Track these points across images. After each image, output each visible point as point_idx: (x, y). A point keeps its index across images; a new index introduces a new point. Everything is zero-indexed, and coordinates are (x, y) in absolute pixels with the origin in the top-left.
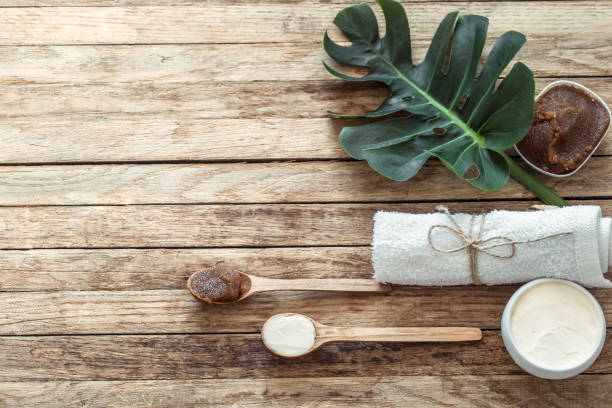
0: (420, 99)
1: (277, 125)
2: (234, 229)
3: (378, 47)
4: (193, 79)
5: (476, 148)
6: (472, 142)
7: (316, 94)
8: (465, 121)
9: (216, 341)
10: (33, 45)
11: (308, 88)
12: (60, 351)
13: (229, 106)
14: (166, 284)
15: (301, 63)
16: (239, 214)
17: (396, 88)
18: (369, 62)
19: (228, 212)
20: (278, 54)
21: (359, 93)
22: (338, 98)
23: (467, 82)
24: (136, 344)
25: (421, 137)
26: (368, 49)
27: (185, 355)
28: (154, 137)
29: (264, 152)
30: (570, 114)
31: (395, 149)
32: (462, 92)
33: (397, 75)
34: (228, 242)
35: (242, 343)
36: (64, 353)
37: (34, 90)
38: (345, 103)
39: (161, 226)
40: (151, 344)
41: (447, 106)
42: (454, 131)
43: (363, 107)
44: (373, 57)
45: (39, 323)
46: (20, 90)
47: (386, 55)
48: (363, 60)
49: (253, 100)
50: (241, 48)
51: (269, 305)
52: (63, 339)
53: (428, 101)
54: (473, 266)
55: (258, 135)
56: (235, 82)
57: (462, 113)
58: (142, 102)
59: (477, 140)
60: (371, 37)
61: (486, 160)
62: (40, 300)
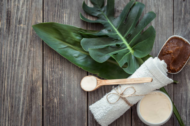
0: (114, 31)
3: (103, 10)
5: (130, 54)
6: (129, 52)
8: (128, 43)
17: (106, 26)
18: (98, 15)
23: (132, 28)
25: (111, 47)
26: (99, 9)
30: (177, 50)
31: (100, 50)
41: (123, 36)
42: (123, 46)
44: (100, 13)
47: (105, 13)
48: (96, 14)
53: (117, 33)
59: (131, 51)
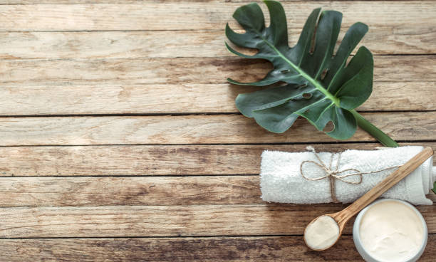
1: (193, 89)
2: (162, 163)
4: (134, 56)
7: (221, 67)
9: (149, 243)
10: (19, 32)
11: (215, 62)
12: (38, 249)
13: (159, 75)
14: (114, 202)
15: (211, 44)
16: (166, 152)
19: (158, 151)
20: (194, 38)
21: (252, 66)
22: (237, 69)
24: (92, 245)
27: (127, 253)
28: (106, 97)
29: (184, 108)
32: (323, 67)
33: (277, 54)
34: (158, 172)
35: (168, 244)
36: (40, 251)
37: (20, 64)
38: (242, 73)
39: (110, 161)
40: (103, 244)
43: (255, 76)
45: (23, 230)
46: (10, 63)
49: (176, 70)
50: (168, 34)
51: (187, 217)
52: (39, 241)
54: (333, 190)
55: (180, 96)
56: (163, 58)
57: (324, 83)
58: (96, 72)
60: (260, 27)
61: (340, 116)
62: (24, 213)
